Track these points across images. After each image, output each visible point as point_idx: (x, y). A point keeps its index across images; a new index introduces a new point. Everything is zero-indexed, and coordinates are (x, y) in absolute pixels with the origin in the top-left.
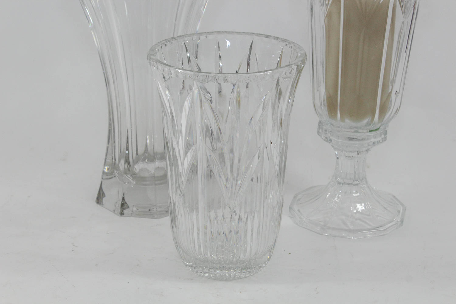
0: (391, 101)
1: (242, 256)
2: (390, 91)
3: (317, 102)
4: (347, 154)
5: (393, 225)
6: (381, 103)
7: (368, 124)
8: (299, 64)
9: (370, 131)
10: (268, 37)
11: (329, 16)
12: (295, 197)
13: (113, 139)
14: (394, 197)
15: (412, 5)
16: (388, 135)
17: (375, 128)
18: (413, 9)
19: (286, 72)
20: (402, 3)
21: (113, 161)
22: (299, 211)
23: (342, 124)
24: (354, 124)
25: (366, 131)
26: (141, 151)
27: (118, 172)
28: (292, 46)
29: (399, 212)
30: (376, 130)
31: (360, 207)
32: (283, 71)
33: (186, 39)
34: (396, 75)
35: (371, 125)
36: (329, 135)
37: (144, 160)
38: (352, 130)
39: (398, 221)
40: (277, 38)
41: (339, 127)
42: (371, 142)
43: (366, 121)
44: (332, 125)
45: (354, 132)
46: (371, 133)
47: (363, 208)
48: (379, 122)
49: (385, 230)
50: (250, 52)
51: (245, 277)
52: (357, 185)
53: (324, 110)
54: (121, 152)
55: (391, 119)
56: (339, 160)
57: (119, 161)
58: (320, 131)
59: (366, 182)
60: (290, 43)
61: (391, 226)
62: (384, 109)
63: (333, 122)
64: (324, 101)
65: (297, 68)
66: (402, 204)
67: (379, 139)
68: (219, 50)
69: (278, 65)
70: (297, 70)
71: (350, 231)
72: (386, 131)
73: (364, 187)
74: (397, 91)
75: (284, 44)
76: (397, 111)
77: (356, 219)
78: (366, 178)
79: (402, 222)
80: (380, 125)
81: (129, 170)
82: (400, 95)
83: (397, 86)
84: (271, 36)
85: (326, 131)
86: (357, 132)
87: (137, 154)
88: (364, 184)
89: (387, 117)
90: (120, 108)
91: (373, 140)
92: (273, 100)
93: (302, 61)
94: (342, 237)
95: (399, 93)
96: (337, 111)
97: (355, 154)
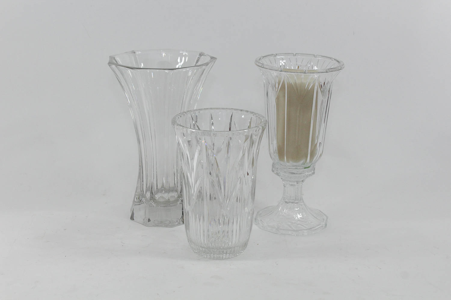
0: (317, 149)
1: (230, 244)
2: (316, 143)
3: (272, 151)
4: (291, 183)
5: (320, 227)
6: (311, 151)
7: (304, 164)
8: (263, 125)
9: (305, 168)
10: (241, 110)
11: (278, 99)
12: (257, 213)
13: (142, 179)
14: (320, 211)
15: (328, 91)
16: (315, 171)
17: (307, 166)
18: (328, 93)
19: (256, 130)
20: (322, 89)
21: (141, 193)
22: (261, 220)
23: (288, 164)
24: (295, 164)
25: (302, 168)
26: (159, 186)
27: (145, 199)
28: (257, 115)
29: (324, 219)
30: (308, 167)
31: (299, 216)
32: (254, 130)
33: (192, 113)
34: (319, 134)
35: (305, 164)
36: (280, 171)
37: (161, 192)
38: (294, 168)
39: (323, 225)
40: (247, 111)
41: (285, 166)
42: (305, 175)
43: (302, 162)
44: (282, 165)
45: (295, 169)
46: (305, 169)
47: (301, 216)
48: (310, 162)
49: (315, 230)
50: (231, 120)
51: (232, 258)
52: (297, 203)
53: (276, 156)
54: (147, 188)
55: (317, 161)
56: (286, 188)
57: (146, 192)
58: (274, 169)
59: (303, 202)
60: (256, 114)
61: (319, 228)
62: (313, 155)
63: (282, 162)
64: (276, 150)
65: (262, 128)
66: (325, 215)
67: (310, 173)
68: (212, 119)
69: (249, 127)
70: (262, 129)
71: (294, 230)
72: (314, 168)
73: (302, 204)
74: (320, 143)
75: (252, 114)
76: (321, 155)
77: (298, 224)
78: (302, 199)
79: (326, 225)
80: (310, 164)
81: (152, 198)
82: (322, 145)
83: (320, 140)
84: (243, 110)
85: (277, 169)
86: (297, 169)
87: (157, 188)
88: (301, 202)
89: (315, 159)
90: (147, 159)
91: (307, 174)
92: (249, 147)
93: (265, 124)
94: (289, 235)
95: (321, 144)
96: (284, 156)
97: (295, 183)
